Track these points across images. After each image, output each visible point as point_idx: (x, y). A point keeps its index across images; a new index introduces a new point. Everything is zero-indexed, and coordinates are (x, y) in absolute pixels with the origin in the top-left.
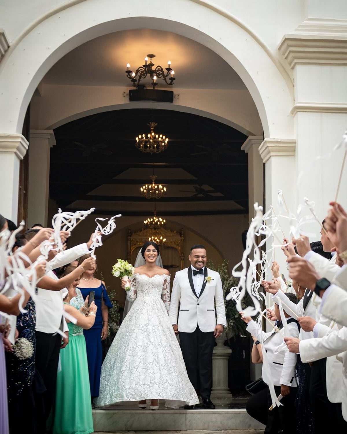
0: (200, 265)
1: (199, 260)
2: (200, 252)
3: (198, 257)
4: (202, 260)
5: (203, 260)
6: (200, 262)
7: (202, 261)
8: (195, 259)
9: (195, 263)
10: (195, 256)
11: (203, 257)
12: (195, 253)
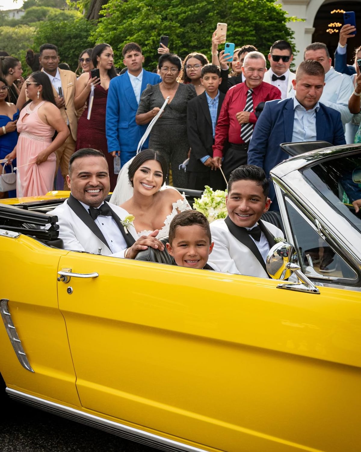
0: (96, 196)
1: (90, 183)
2: (94, 164)
3: (87, 175)
4: (98, 183)
5: (100, 183)
6: (93, 187)
7: (97, 186)
8: (83, 182)
9: (82, 191)
10: (81, 173)
11: (100, 175)
12: (80, 166)
